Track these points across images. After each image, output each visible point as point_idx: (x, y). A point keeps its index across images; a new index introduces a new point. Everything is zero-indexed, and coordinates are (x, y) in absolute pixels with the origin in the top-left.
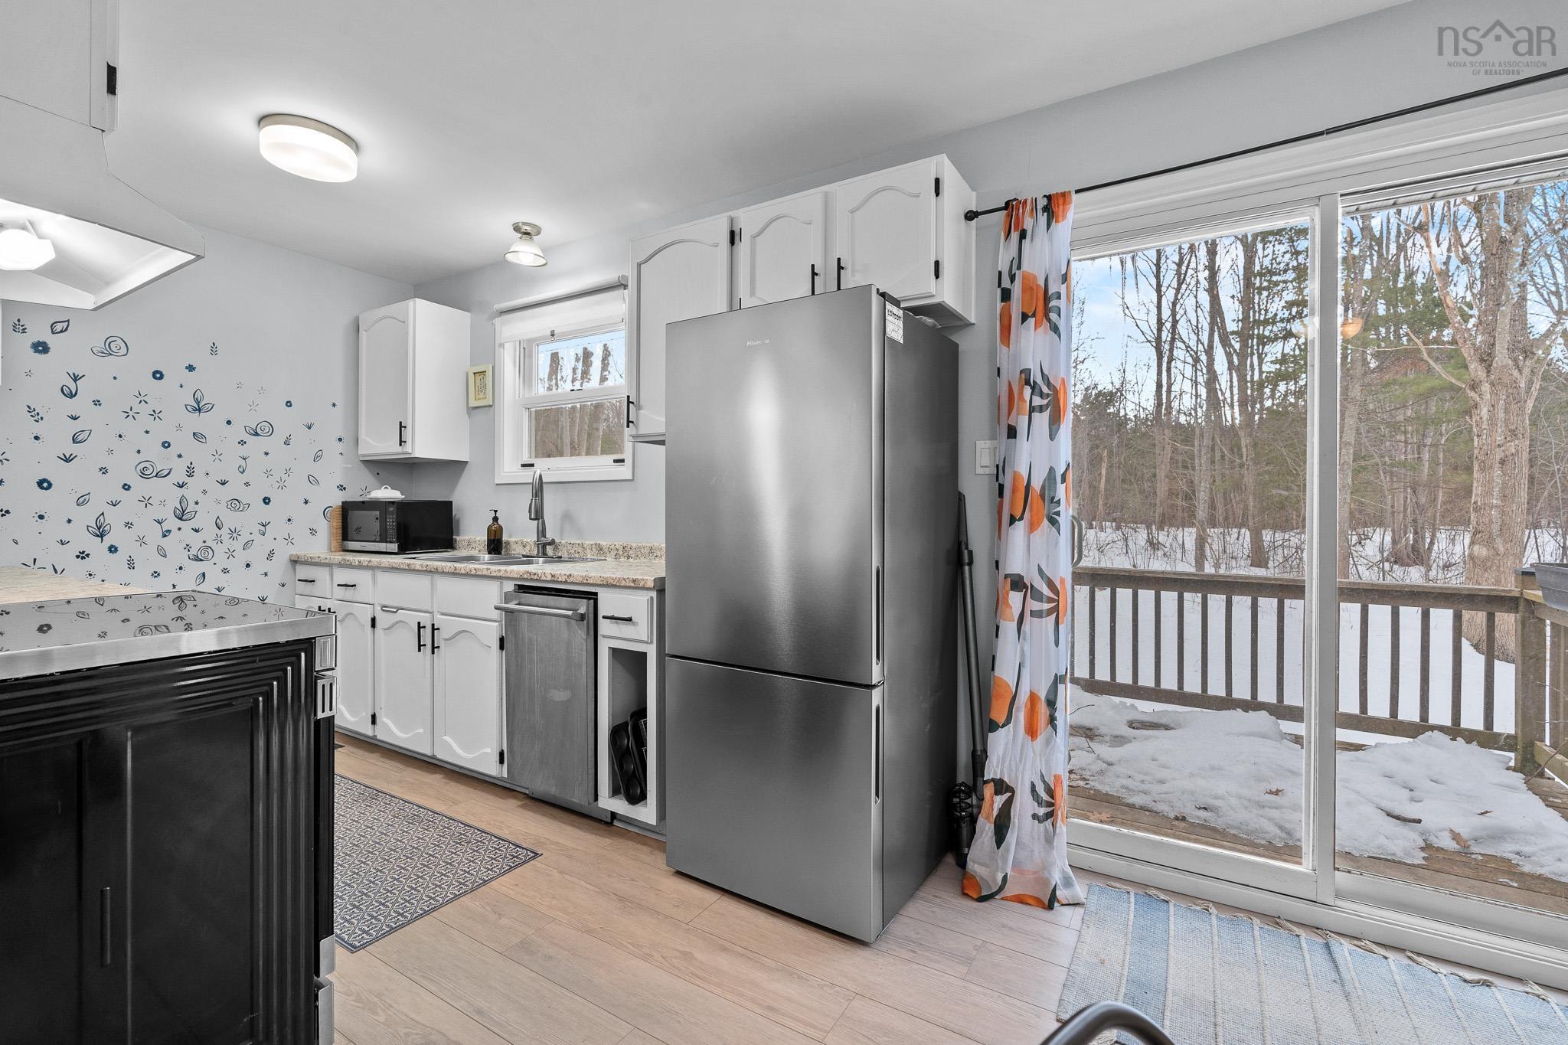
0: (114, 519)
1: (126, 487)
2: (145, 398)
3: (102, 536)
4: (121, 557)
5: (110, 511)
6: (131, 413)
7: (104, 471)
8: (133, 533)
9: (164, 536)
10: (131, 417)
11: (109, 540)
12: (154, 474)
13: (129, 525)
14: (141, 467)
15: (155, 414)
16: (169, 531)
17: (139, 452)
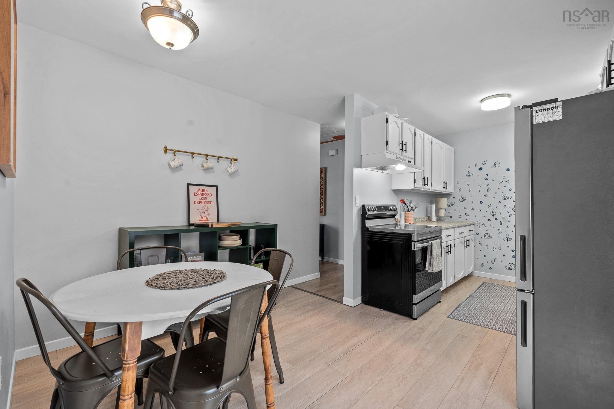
0: (497, 211)
1: (500, 202)
2: (504, 177)
3: (494, 216)
4: (498, 221)
5: (496, 209)
6: (501, 182)
7: (494, 198)
8: (501, 215)
9: (510, 216)
10: (501, 183)
11: (495, 217)
12: (507, 198)
13: (500, 213)
14: (503, 196)
15: (507, 181)
16: (511, 215)
17: (503, 192)
